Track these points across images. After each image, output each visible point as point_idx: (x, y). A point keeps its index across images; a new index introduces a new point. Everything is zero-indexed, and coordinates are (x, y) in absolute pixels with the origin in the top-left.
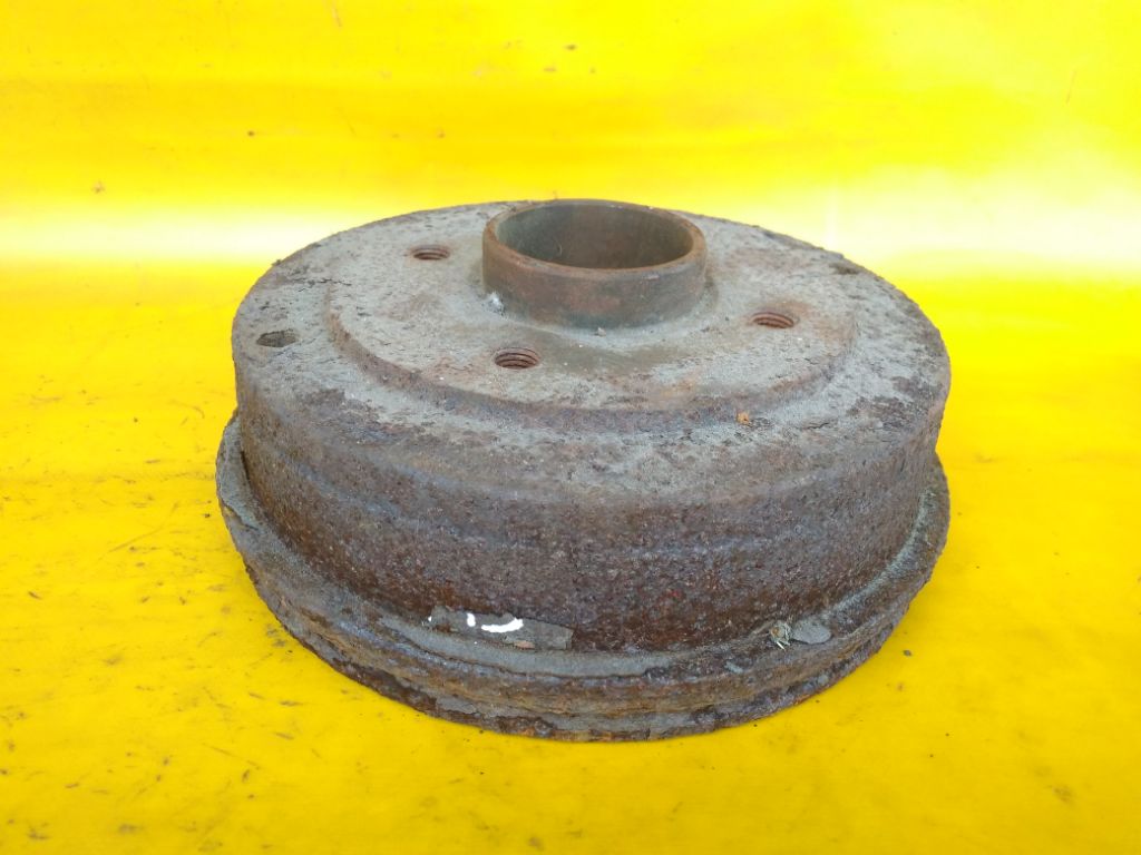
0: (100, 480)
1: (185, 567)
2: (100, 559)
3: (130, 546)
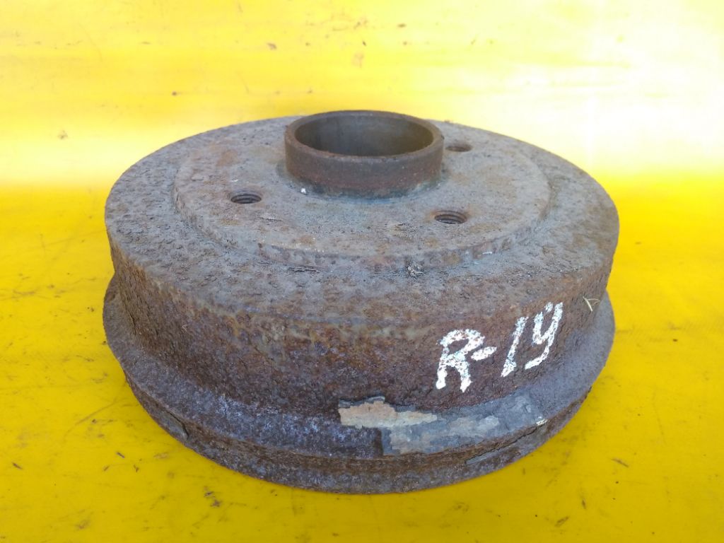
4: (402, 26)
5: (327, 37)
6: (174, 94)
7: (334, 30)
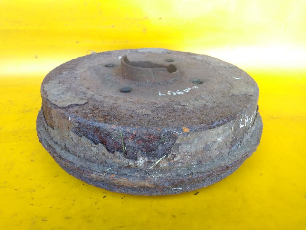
4: (160, 19)
5: (133, 23)
6: (77, 42)
7: (136, 20)
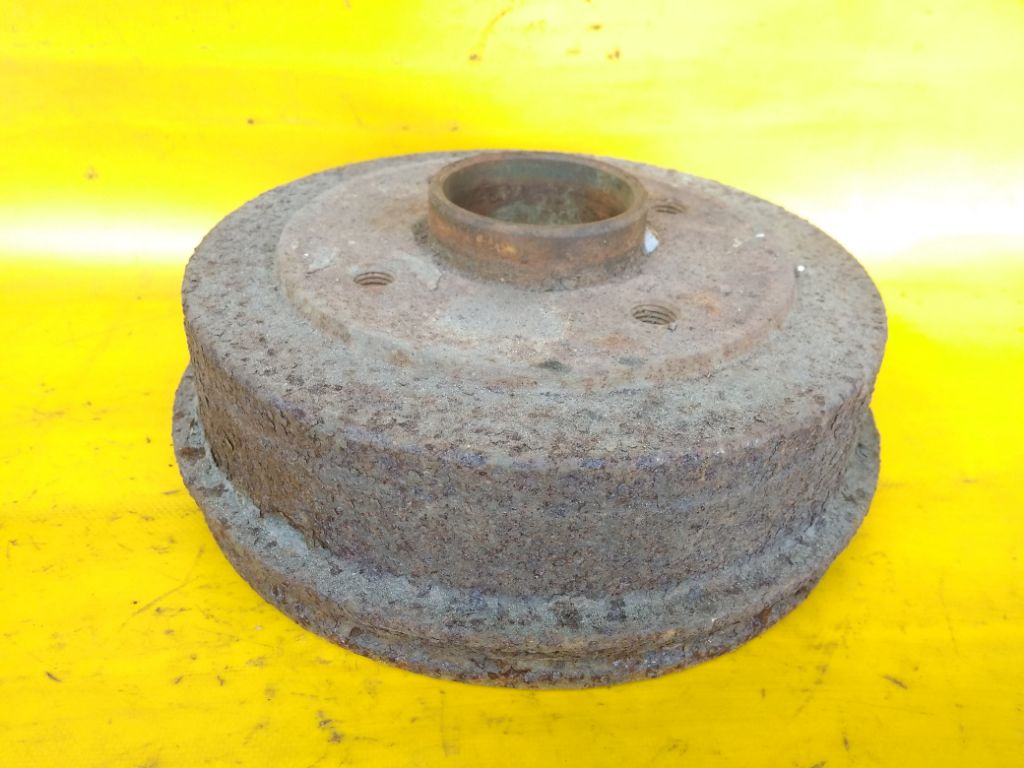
0: (114, 518)
1: (219, 634)
2: (124, 625)
3: (155, 607)
